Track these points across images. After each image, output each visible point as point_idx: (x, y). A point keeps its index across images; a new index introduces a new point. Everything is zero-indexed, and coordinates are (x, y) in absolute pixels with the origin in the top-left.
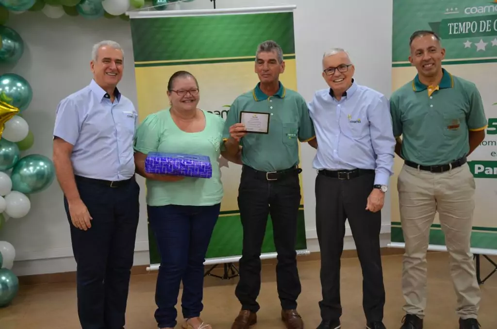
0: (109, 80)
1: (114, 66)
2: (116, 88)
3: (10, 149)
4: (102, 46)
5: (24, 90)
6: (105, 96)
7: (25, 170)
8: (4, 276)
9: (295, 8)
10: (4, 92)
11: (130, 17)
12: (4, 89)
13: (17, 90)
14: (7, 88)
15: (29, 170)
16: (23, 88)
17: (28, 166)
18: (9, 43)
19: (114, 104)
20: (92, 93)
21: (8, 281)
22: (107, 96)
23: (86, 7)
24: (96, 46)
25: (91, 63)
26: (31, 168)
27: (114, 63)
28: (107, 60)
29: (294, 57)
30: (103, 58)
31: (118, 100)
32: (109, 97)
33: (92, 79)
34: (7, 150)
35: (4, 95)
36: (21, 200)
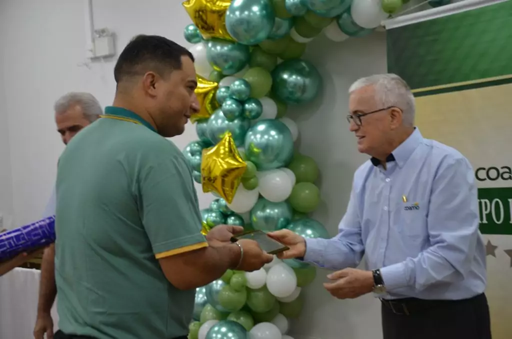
3: (276, 211)
5: (278, 140)
10: (255, 140)
11: (386, 28)
13: (268, 139)
14: (259, 136)
16: (276, 137)
18: (298, 80)
34: (272, 212)
36: (283, 275)
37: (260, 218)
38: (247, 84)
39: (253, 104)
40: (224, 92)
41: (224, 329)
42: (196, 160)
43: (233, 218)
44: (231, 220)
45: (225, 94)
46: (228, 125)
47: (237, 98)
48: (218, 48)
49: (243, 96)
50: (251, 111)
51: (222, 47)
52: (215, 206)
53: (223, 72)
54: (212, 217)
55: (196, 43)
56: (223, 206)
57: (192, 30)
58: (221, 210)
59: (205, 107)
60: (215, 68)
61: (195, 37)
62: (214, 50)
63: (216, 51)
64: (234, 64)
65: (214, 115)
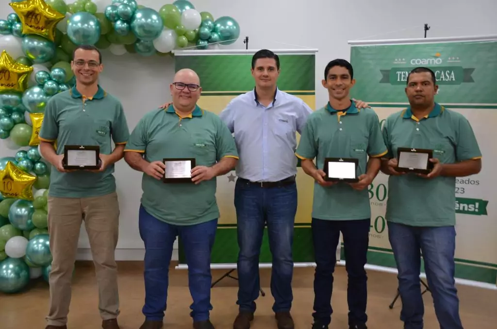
9: (317, 51)
11: (175, 55)
29: (314, 94)
38: (64, 72)
39: (65, 86)
40: (42, 75)
41: (41, 241)
42: (5, 122)
43: (39, 164)
44: (38, 166)
45: (44, 76)
46: (42, 98)
47: (56, 80)
48: (36, 43)
49: (61, 80)
51: (38, 44)
52: (21, 155)
53: (34, 60)
54: (24, 163)
55: (5, 34)
56: (32, 155)
57: (3, 24)
58: (30, 158)
59: (18, 84)
60: (32, 57)
61: (5, 29)
62: (30, 43)
63: (33, 45)
64: (46, 56)
65: (32, 89)
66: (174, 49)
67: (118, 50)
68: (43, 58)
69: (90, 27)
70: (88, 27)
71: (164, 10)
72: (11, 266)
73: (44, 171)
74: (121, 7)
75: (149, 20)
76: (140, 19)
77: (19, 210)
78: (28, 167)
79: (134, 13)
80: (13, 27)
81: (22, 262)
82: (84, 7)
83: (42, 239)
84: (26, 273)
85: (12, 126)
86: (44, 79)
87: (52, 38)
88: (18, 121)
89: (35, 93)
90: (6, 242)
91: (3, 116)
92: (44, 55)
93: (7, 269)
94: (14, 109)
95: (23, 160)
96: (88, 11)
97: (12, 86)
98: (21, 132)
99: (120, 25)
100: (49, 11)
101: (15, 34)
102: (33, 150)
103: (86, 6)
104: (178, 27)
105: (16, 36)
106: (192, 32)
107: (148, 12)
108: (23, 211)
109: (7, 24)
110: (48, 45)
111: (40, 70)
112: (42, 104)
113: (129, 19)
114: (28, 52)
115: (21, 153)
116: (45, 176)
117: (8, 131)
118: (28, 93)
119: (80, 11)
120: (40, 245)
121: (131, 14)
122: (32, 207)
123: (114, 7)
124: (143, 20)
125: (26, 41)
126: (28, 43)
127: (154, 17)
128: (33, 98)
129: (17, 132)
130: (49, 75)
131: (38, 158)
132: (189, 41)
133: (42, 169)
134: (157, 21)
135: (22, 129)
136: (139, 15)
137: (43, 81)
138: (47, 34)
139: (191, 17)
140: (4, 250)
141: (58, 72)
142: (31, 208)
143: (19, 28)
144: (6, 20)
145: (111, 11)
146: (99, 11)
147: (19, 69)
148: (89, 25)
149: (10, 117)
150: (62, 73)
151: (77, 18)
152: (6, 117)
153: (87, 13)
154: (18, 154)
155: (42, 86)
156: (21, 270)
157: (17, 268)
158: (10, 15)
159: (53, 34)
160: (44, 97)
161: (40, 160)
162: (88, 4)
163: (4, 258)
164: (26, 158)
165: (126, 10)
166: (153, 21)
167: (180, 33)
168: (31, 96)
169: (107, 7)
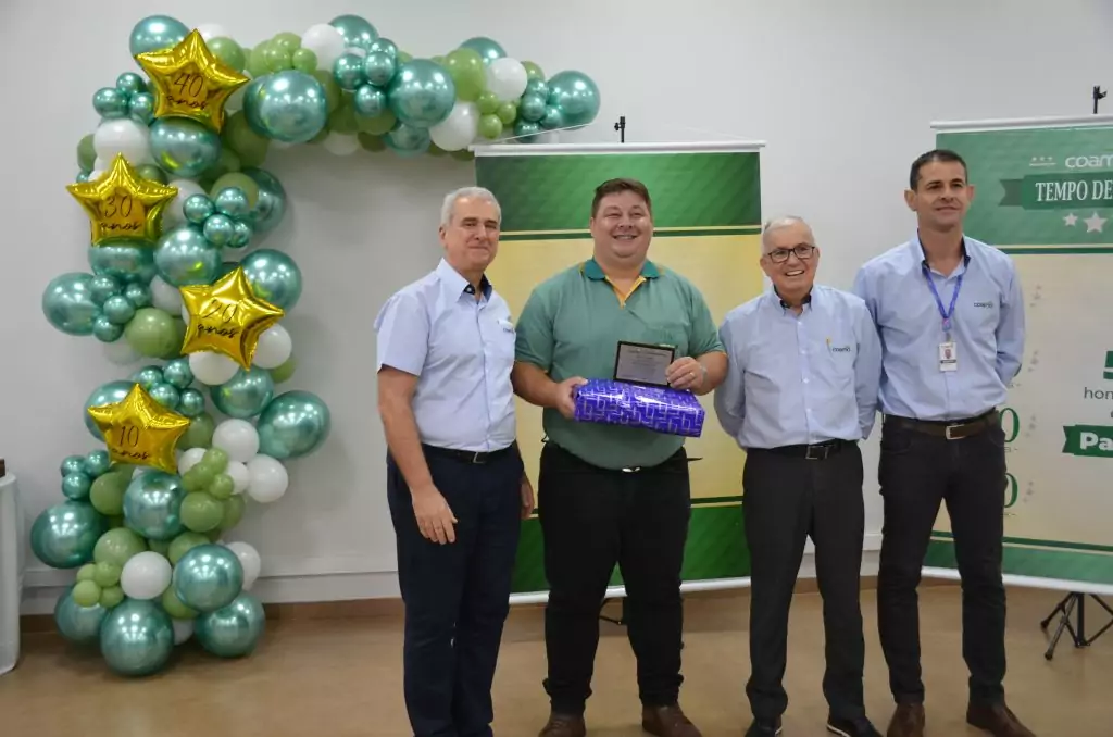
0: (474, 256)
1: (482, 231)
2: (484, 277)
3: (259, 380)
4: (461, 196)
6: (465, 291)
7: (281, 418)
8: (242, 602)
10: (258, 281)
11: (476, 155)
12: (257, 277)
13: (278, 278)
14: (262, 275)
15: (289, 418)
16: (288, 274)
17: (286, 411)
19: (481, 306)
20: (442, 283)
21: (247, 612)
22: (469, 290)
23: (402, 135)
24: (449, 198)
25: (441, 229)
26: (292, 416)
27: (483, 228)
28: (471, 222)
30: (461, 219)
31: (488, 299)
32: (473, 292)
33: (440, 258)
34: (254, 383)
35: (258, 287)
36: (273, 470)
37: (238, 392)
38: (245, 195)
39: (243, 225)
40: (199, 203)
41: (206, 558)
43: (189, 394)
44: (188, 398)
45: (202, 206)
46: (198, 252)
47: (229, 214)
48: (181, 136)
49: (237, 214)
50: (241, 236)
51: (187, 135)
52: (150, 377)
53: (177, 171)
54: (161, 393)
55: (114, 118)
56: (177, 376)
57: (111, 98)
58: (172, 381)
59: (146, 223)
60: (172, 164)
61: (116, 108)
62: (170, 136)
63: (175, 139)
64: (203, 162)
65: (173, 236)
66: (474, 142)
67: (343, 144)
68: (195, 167)
69: (308, 101)
70: (304, 101)
71: (453, 62)
72: (136, 617)
73: (198, 411)
74: (371, 59)
75: (429, 85)
76: (411, 82)
77: (146, 496)
78: (169, 401)
79: (397, 71)
80: (133, 103)
81: (157, 608)
82: (291, 61)
83: (206, 553)
84: (168, 633)
85: (131, 314)
86: (204, 211)
87: (217, 124)
88: (139, 304)
89: (181, 244)
90: (120, 565)
91: (111, 294)
92: (199, 161)
93: (129, 623)
94: (129, 276)
95: (157, 387)
96: (300, 66)
97: (135, 228)
98: (150, 327)
99: (368, 97)
100: (216, 69)
101: (135, 117)
102: (177, 365)
103: (295, 56)
104: (482, 98)
105: (137, 122)
106: (509, 106)
107: (424, 67)
108: (157, 498)
109: (120, 97)
110: (205, 140)
111: (192, 193)
112: (198, 266)
113: (387, 84)
114: (164, 154)
115: (151, 372)
116: (199, 419)
117: (121, 325)
118: (167, 244)
119: (283, 69)
120: (205, 568)
121: (392, 74)
122: (173, 487)
123: (352, 58)
124: (417, 85)
125: (161, 132)
126: (165, 136)
127: (439, 77)
128: (178, 253)
129: (142, 328)
130: (214, 204)
131: (187, 382)
132: (505, 126)
133: (195, 404)
134: (445, 87)
135: (151, 319)
136: (407, 75)
137: (199, 217)
138: (207, 116)
139: (506, 75)
140: (118, 584)
141: (233, 196)
142: (175, 491)
143: (146, 103)
144: (115, 86)
145: (348, 67)
146: (320, 66)
147: (151, 192)
148: (306, 96)
149: (123, 293)
150: (240, 199)
151: (281, 84)
152: (115, 294)
153: (296, 71)
154: (143, 374)
155: (199, 226)
156: (158, 625)
157: (149, 620)
158: (122, 77)
159: (220, 116)
160: (202, 250)
161: (191, 386)
162: (300, 54)
163: (118, 602)
164: (163, 381)
165: (383, 65)
166: (438, 87)
167: (484, 110)
168: (173, 249)
169: (338, 59)
